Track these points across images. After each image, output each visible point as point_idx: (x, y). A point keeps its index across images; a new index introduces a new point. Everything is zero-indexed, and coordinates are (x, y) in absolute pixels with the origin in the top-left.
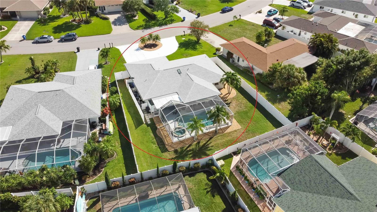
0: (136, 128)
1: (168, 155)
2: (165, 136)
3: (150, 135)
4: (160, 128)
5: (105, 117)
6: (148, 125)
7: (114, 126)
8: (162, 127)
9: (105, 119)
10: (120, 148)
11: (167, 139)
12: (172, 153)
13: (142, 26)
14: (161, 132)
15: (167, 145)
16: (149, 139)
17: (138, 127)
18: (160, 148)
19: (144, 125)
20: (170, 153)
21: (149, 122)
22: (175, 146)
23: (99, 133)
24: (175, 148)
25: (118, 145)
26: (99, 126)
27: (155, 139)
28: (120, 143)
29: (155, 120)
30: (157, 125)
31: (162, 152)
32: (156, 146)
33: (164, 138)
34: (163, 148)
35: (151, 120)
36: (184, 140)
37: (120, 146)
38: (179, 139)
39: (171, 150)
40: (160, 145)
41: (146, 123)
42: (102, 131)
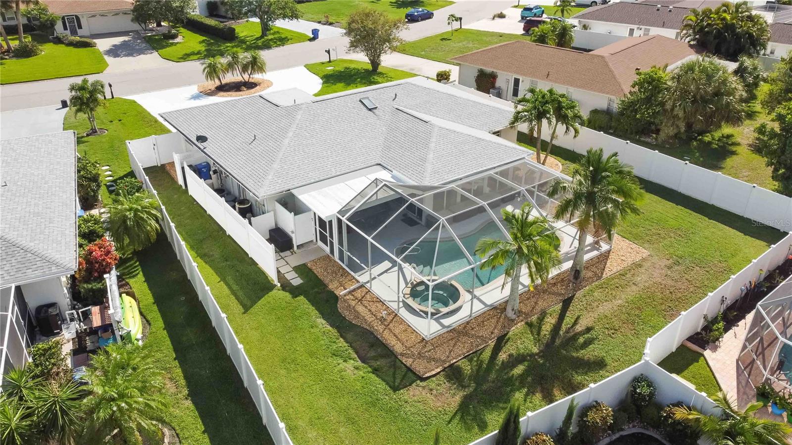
0: (246, 309)
1: (425, 394)
2: (382, 320)
3: (317, 327)
4: (350, 292)
5: (101, 279)
6: (295, 291)
7: (145, 313)
8: (354, 290)
9: (99, 286)
10: (189, 403)
11: (397, 331)
12: (439, 385)
13: (199, 53)
14: (360, 309)
15: (402, 355)
16: (317, 340)
17: (254, 303)
18: (375, 371)
19: (278, 295)
20: (432, 384)
21: (297, 281)
22: (440, 354)
23: (75, 352)
24: (444, 362)
25: (173, 390)
26: (72, 320)
27: (341, 339)
28: (183, 382)
29: (318, 271)
30: (331, 287)
31: (395, 389)
32: (357, 368)
33: (380, 328)
34: (392, 370)
35: (302, 270)
36: (468, 323)
37: (186, 392)
38: (447, 322)
39: (434, 373)
40: (375, 358)
41: (286, 286)
42: (88, 343)
